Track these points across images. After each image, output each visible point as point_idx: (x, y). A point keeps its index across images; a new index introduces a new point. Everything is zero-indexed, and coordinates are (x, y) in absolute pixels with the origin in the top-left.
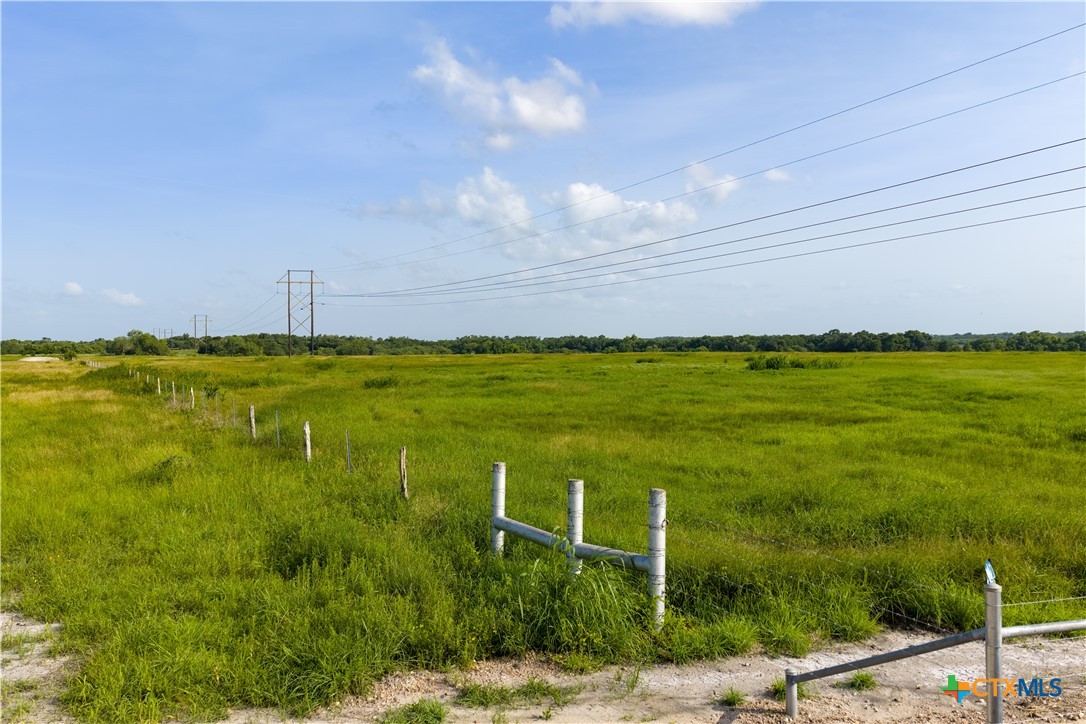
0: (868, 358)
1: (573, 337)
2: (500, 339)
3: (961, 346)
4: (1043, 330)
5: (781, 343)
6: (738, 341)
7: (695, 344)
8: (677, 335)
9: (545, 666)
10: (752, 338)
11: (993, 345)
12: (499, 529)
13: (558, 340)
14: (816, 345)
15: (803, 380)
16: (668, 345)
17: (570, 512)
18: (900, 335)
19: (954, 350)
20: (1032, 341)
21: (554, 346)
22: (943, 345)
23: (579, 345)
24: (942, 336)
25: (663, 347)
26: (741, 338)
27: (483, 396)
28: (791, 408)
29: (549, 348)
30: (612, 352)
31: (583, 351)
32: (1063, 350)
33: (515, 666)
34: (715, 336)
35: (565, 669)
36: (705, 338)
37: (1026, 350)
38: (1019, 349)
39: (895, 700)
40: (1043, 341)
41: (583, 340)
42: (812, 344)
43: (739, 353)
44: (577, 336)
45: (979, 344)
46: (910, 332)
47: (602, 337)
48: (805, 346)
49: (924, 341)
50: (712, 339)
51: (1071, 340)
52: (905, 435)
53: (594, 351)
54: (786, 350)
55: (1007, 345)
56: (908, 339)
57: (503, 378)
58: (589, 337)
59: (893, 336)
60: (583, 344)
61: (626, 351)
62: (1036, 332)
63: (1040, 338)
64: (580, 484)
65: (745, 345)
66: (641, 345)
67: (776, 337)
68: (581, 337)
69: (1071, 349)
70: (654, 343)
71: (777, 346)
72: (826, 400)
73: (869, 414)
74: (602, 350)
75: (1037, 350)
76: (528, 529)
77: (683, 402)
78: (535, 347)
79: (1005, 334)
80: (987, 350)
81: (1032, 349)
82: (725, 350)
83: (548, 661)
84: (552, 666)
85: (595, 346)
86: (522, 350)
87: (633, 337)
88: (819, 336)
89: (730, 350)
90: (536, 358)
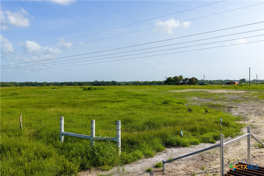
0: (108, 87)
1: (28, 82)
2: (5, 83)
3: (123, 84)
4: (139, 81)
5: (84, 84)
6: (73, 83)
7: (62, 84)
8: (57, 82)
9: (98, 170)
10: (77, 82)
11: (129, 84)
12: (62, 135)
13: (23, 83)
14: (92, 84)
15: (99, 92)
16: (55, 84)
17: (92, 129)
18: (111, 82)
19: (122, 85)
20: (137, 83)
21: (22, 85)
22: (120, 84)
23: (30, 84)
24: (119, 82)
25: (54, 85)
26: (74, 83)
27: (15, 99)
28: (102, 99)
29: (20, 85)
30: (40, 86)
31: (31, 86)
32: (143, 85)
33: (90, 172)
34: (67, 82)
35: (104, 170)
36: (65, 82)
37: (136, 85)
38: (134, 85)
39: (180, 163)
40: (139, 83)
41: (31, 83)
42: (91, 84)
43: (73, 86)
44: (29, 82)
45: (127, 84)
46: (113, 81)
47: (36, 82)
48: (90, 84)
49: (116, 83)
50: (67, 83)
51: (144, 83)
52: (132, 104)
53: (34, 86)
54: (85, 85)
55: (132, 84)
56: (112, 83)
57: (16, 94)
58: (32, 82)
59: (109, 82)
60: (31, 84)
61: (44, 86)
62: (138, 81)
63: (138, 82)
64: (94, 121)
65: (75, 84)
66: (48, 84)
67: (83, 82)
68: (30, 82)
69: (144, 85)
70: (51, 84)
71: (83, 84)
72: (108, 97)
73: (120, 100)
74: (37, 86)
75: (138, 85)
76: (75, 134)
77: (74, 98)
78: (16, 85)
79: (131, 82)
80: (128, 85)
81: (137, 85)
82: (70, 85)
83: (98, 169)
84: (99, 170)
85: (34, 84)
86: (12, 86)
87: (45, 82)
88: (93, 82)
89: (71, 85)
90: (21, 88)
